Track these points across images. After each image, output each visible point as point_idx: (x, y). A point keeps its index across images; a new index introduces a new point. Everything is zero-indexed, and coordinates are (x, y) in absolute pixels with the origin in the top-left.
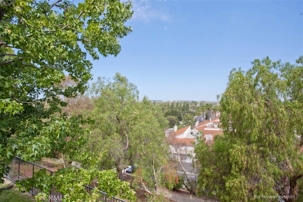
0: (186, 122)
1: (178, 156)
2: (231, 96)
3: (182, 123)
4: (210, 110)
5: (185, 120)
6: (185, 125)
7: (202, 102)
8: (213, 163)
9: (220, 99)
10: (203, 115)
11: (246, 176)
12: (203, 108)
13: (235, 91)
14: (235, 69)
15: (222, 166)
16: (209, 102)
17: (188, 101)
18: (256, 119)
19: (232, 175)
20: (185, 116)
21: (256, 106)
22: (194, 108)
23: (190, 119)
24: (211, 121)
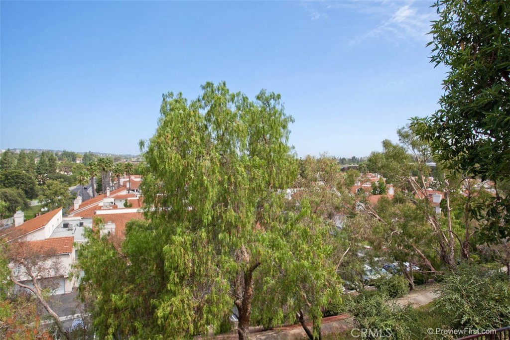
0: (50, 201)
1: (34, 285)
2: (168, 143)
3: (38, 204)
4: (107, 172)
5: (47, 196)
6: (46, 209)
7: (88, 154)
8: (127, 280)
9: (146, 149)
10: (92, 182)
11: (192, 288)
12: (92, 168)
13: (175, 135)
14: (171, 94)
15: (146, 282)
16: (103, 154)
17: (52, 151)
18: (209, 186)
19: (168, 291)
20: (45, 187)
21: (208, 163)
22: (68, 168)
23: (61, 194)
24: (111, 194)
